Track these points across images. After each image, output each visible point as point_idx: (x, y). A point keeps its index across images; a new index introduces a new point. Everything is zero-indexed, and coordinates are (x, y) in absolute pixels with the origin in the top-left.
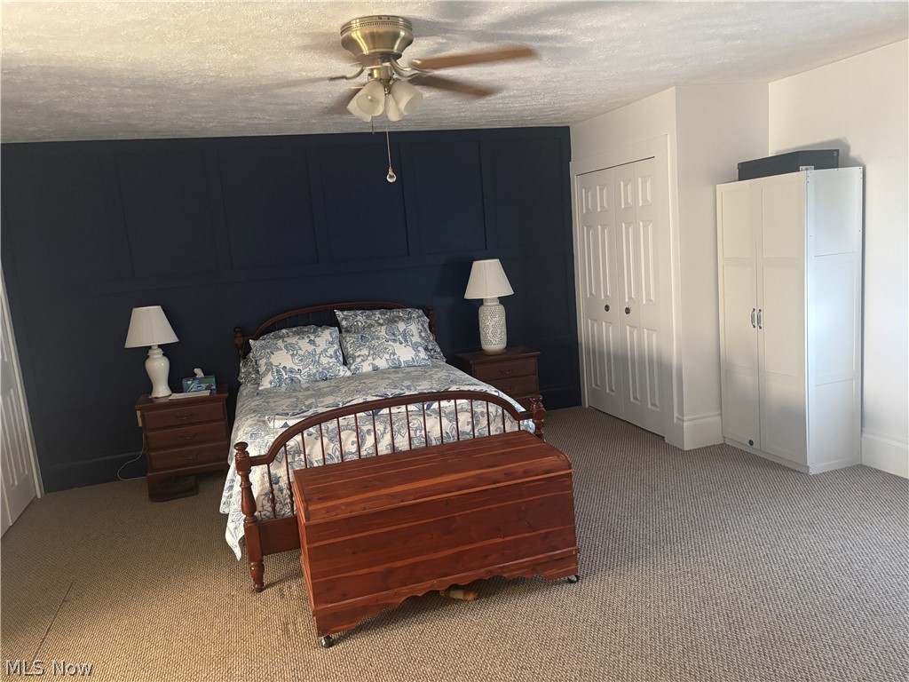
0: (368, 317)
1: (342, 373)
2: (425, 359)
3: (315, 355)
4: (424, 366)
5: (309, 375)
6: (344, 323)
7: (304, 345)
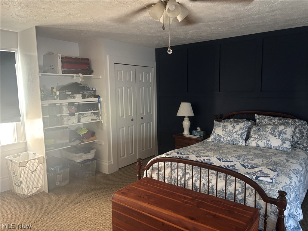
0: (270, 120)
1: (241, 144)
2: (287, 148)
3: (232, 132)
4: (285, 151)
5: (227, 141)
6: (257, 121)
7: (230, 127)
